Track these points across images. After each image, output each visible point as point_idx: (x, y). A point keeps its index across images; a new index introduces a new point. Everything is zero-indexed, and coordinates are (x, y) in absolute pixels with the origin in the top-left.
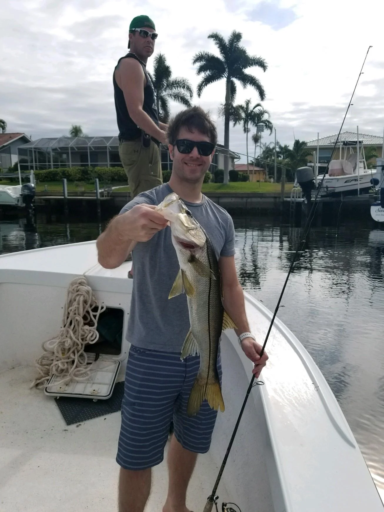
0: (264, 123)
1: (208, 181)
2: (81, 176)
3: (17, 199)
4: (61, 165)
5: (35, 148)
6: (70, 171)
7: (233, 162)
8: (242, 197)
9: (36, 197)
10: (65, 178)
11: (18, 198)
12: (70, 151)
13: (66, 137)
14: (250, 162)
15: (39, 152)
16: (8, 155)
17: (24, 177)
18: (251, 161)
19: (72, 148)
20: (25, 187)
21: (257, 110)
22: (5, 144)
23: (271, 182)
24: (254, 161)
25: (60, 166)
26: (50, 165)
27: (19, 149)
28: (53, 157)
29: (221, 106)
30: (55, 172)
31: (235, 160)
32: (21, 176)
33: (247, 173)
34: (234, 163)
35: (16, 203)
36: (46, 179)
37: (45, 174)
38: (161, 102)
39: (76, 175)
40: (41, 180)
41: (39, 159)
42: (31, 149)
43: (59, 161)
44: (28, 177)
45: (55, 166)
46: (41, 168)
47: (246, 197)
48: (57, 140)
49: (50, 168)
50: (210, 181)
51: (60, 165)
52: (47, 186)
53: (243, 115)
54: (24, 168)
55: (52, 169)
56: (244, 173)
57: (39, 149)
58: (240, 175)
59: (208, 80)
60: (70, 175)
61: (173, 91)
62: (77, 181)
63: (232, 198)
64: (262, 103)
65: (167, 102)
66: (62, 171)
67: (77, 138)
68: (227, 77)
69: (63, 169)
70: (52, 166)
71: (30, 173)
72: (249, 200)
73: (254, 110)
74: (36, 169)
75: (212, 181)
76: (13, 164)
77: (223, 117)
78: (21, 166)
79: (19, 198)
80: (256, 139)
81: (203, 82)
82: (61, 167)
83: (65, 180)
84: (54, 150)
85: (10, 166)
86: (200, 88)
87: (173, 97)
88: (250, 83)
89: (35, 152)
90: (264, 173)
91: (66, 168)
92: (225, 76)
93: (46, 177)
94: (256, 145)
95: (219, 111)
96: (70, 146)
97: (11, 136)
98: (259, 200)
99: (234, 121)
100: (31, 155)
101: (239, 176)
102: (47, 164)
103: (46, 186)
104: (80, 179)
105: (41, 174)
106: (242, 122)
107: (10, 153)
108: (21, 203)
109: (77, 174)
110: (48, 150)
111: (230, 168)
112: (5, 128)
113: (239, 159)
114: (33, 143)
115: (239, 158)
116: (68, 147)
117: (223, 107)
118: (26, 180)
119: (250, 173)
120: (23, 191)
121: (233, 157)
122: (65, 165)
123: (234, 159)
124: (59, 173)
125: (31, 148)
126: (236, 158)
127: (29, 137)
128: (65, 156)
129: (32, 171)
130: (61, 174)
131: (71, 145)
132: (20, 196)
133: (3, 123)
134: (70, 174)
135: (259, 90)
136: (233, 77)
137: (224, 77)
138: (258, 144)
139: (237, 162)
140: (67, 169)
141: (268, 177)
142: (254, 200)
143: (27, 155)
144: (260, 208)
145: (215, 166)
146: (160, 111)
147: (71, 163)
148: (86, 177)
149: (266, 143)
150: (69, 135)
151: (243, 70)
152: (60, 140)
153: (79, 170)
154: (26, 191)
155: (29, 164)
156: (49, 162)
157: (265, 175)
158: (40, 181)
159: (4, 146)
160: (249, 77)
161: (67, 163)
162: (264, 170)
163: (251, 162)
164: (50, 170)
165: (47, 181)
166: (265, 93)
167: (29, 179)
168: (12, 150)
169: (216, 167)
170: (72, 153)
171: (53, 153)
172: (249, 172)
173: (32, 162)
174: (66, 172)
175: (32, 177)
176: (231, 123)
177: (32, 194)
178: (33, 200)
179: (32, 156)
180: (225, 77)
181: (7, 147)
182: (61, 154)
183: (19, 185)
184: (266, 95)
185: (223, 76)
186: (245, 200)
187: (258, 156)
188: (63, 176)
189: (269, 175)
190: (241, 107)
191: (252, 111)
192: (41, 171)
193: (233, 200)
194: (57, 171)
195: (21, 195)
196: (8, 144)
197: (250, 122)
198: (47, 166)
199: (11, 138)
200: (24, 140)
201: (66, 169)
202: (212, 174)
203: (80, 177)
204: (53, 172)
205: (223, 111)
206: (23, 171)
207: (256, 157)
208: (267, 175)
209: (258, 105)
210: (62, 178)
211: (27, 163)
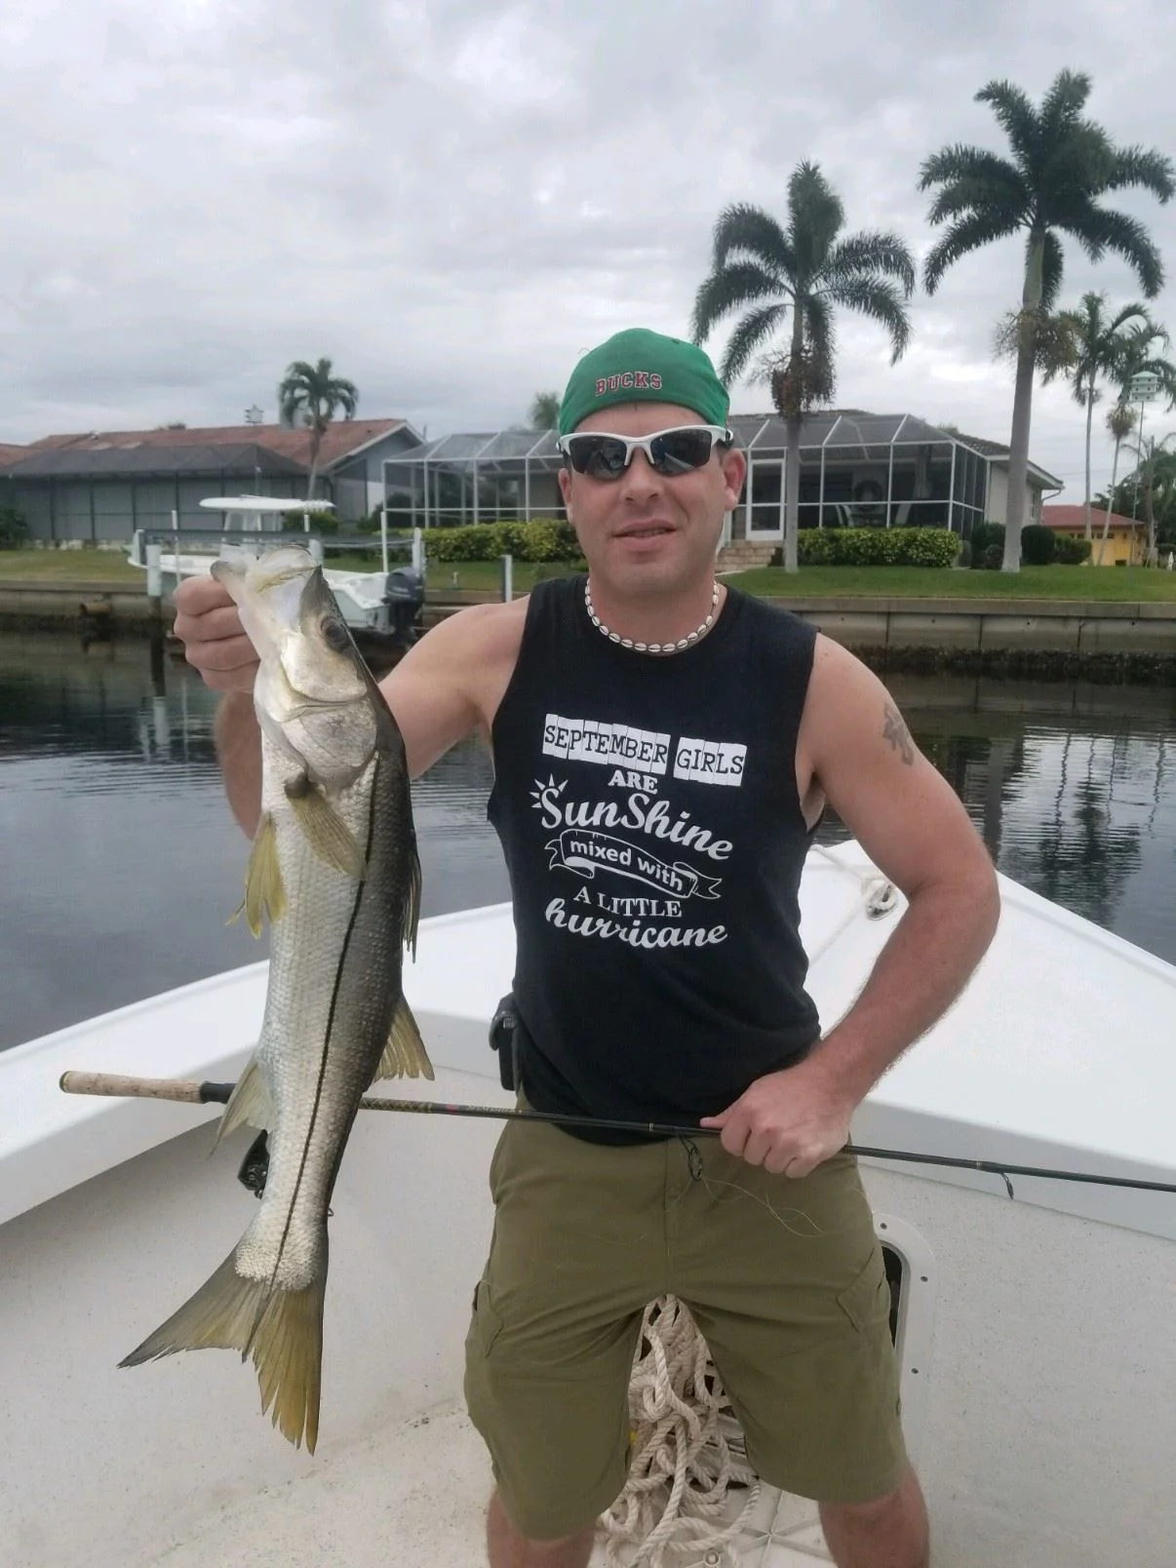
0: (1153, 371)
1: (949, 563)
2: (557, 546)
3: (373, 612)
4: (503, 514)
5: (431, 464)
6: (525, 530)
7: (1036, 499)
8: (1066, 618)
9: (425, 608)
10: (509, 552)
11: (376, 609)
12: (527, 472)
13: (518, 429)
14: (1093, 499)
15: (443, 476)
16: (362, 483)
17: (396, 548)
18: (1100, 495)
19: (534, 463)
20: (396, 580)
21: (1125, 329)
22: (353, 453)
23: (1165, 567)
24: (1107, 496)
25: (498, 517)
26: (470, 513)
27: (389, 466)
28: (480, 490)
29: (1008, 321)
30: (484, 534)
31: (1045, 493)
32: (388, 545)
33: (1081, 536)
34: (1041, 502)
35: (371, 624)
36: (459, 553)
37: (456, 539)
38: (808, 313)
39: (542, 544)
40: (443, 556)
41: (442, 495)
42: (420, 467)
43: (497, 503)
44: (408, 547)
45: (486, 518)
46: (448, 522)
47: (1080, 618)
48: (495, 438)
49: (470, 522)
50: (955, 561)
51: (498, 514)
52: (458, 577)
53: (1080, 347)
54: (399, 522)
55: (476, 526)
56: (1073, 536)
57: (445, 466)
58: (1059, 542)
59: (963, 240)
60: (524, 545)
61: (849, 278)
62: (542, 560)
63: (1030, 621)
64: (1147, 304)
65: (827, 314)
66: (503, 532)
67: (550, 431)
68: (1031, 222)
69: (505, 524)
70: (476, 517)
71: (412, 537)
72: (1090, 628)
73: (1117, 330)
74: (433, 524)
75: (963, 562)
76: (371, 509)
77: (1013, 354)
78: (390, 516)
79: (379, 612)
80: (1121, 425)
81: (949, 243)
82: (501, 520)
83: (509, 559)
84: (485, 467)
85: (364, 514)
86: (937, 264)
87: (847, 297)
88: (1113, 243)
89: (431, 474)
90: (1143, 536)
91: (514, 521)
92: (1025, 219)
93: (456, 548)
94: (1120, 444)
95: (998, 337)
96: (528, 456)
97: (370, 428)
98: (1124, 627)
99: (1047, 367)
100: (420, 485)
101: (1056, 545)
102: (463, 509)
103: (455, 574)
104: (552, 554)
105: (446, 539)
106: (1073, 370)
107: (365, 478)
108: (384, 624)
109: (544, 542)
110: (468, 471)
111: (1028, 520)
112: (353, 404)
113: (1057, 491)
114: (427, 449)
115: (1058, 485)
116: (522, 462)
117: (1016, 322)
118: (401, 556)
119: (1093, 537)
120: (392, 591)
121: (1038, 483)
122: (514, 513)
123: (1041, 489)
124: (492, 538)
125: (422, 464)
126: (1050, 487)
127: (422, 432)
128: (514, 486)
129: (418, 532)
130: (499, 540)
131: (533, 454)
132: (382, 604)
133: (350, 389)
134: (526, 540)
135: (1141, 265)
136: (1053, 223)
137: (1022, 227)
138: (1127, 440)
139: (1049, 499)
140: (518, 525)
141: (1153, 550)
142: (1108, 628)
143: (408, 484)
144: (1127, 656)
145: (976, 512)
146: (804, 342)
147: (527, 509)
148: (569, 549)
149: (1153, 438)
150: (529, 426)
151: (1091, 199)
152: (503, 440)
153: (551, 530)
154: (399, 589)
155: (413, 510)
156: (469, 504)
157: (1144, 543)
158: (441, 560)
159: (350, 458)
160: (1111, 219)
161: (518, 509)
162: (1142, 526)
163: (1098, 500)
164: (469, 528)
165: (459, 560)
166: (1162, 272)
167: (410, 552)
168: (371, 470)
169: (979, 516)
170: (533, 477)
171: (483, 479)
172: (1089, 532)
173: (421, 504)
174: (513, 534)
175: (417, 549)
176: (1038, 374)
177: (415, 599)
178: (416, 617)
179: (423, 487)
180: (1028, 224)
181: (357, 460)
182: (503, 481)
183: (382, 571)
184: (1165, 280)
185: (1021, 220)
186: (1073, 627)
187: (1125, 481)
188: (505, 548)
189: (1159, 541)
190: (1074, 320)
191: (1110, 334)
192: (445, 532)
193: (1034, 626)
194: (488, 532)
195: (385, 601)
196: (361, 453)
197: (1101, 370)
198: (464, 517)
199: (370, 433)
200: (405, 439)
201: (515, 525)
202: (963, 538)
203: (551, 551)
204: (478, 535)
205: (1014, 334)
206: (395, 530)
207: (1117, 484)
208: (1153, 542)
209: (1132, 311)
210: (500, 551)
211: (409, 506)
